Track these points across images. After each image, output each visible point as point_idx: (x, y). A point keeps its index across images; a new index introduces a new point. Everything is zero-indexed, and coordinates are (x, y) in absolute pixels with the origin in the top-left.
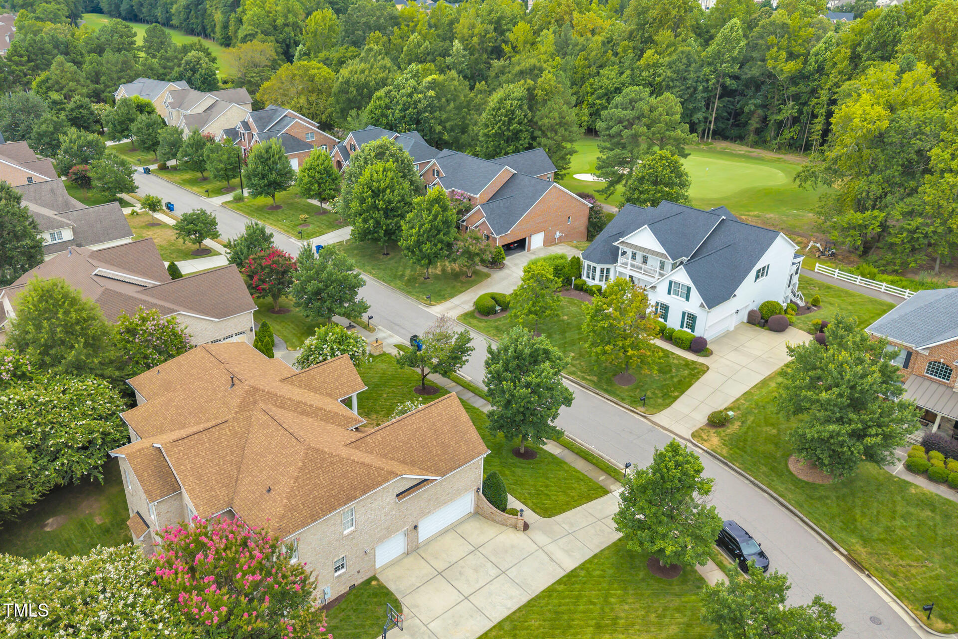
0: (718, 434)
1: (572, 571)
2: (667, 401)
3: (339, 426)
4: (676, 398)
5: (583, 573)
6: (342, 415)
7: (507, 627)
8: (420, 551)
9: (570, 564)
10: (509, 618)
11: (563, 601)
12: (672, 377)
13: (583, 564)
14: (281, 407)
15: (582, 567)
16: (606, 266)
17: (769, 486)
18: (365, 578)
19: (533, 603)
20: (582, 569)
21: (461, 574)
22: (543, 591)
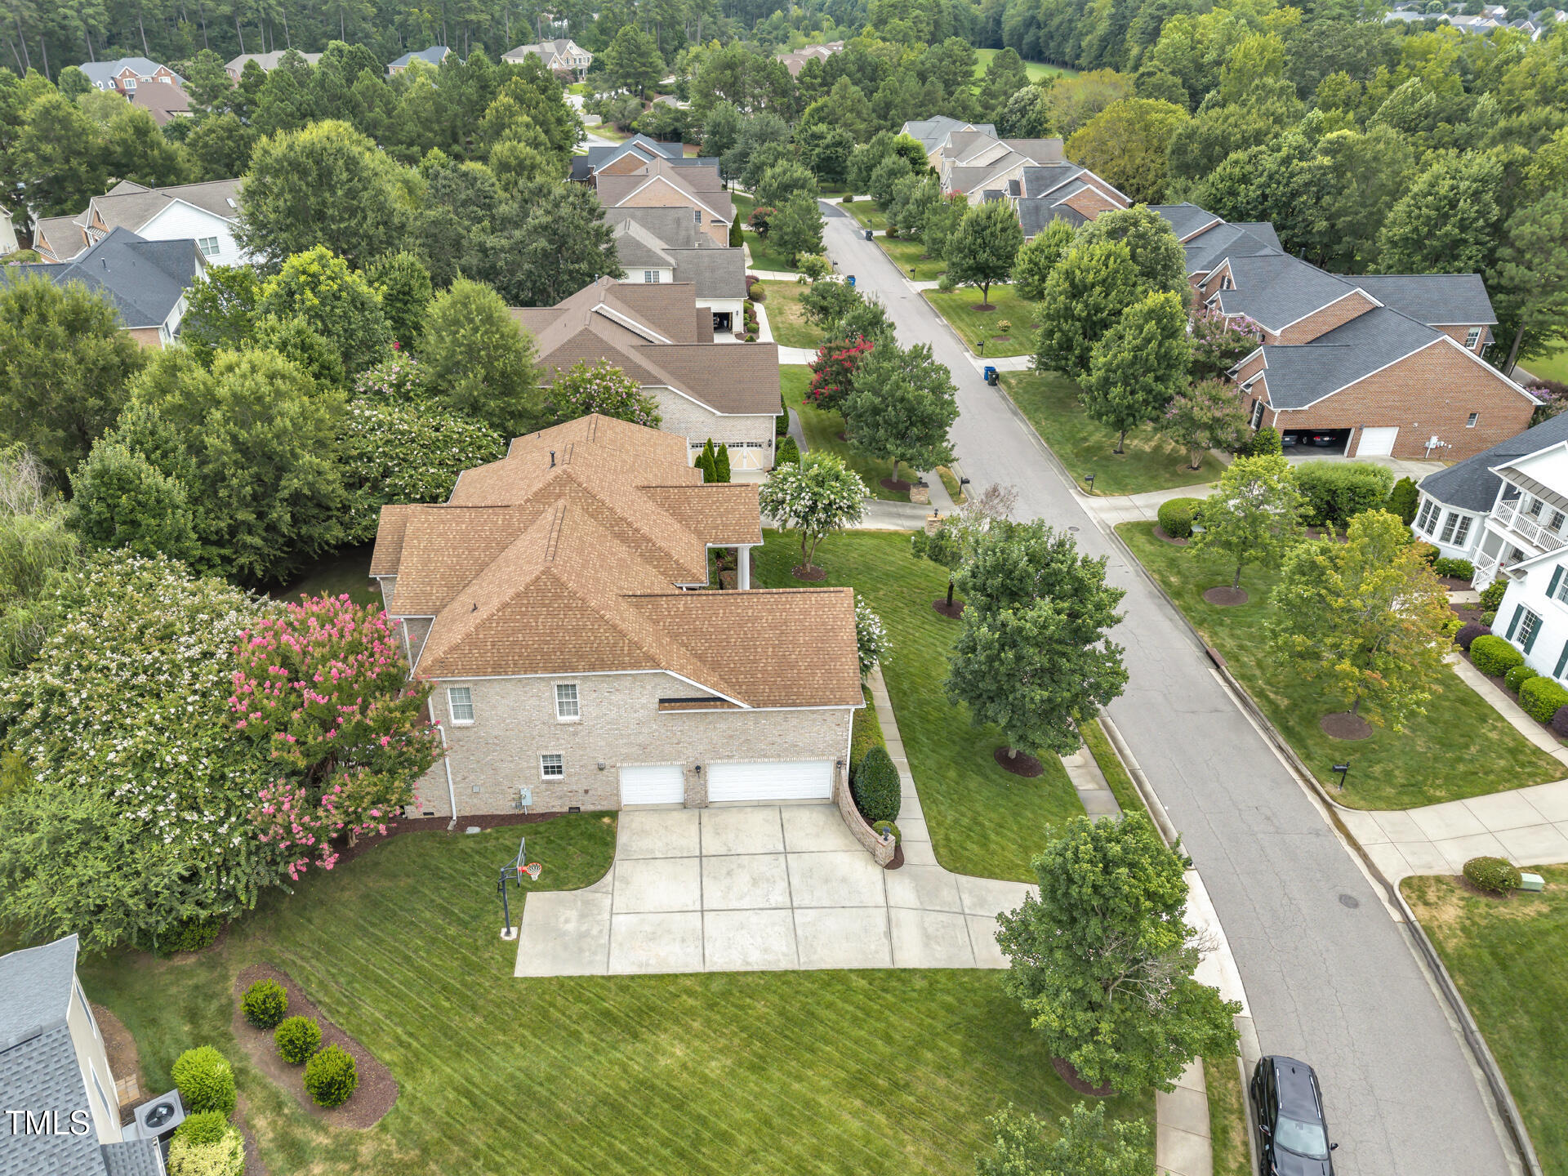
0: (1469, 906)
1: (904, 970)
2: (1406, 799)
3: (662, 574)
4: (1431, 801)
5: (923, 984)
6: (676, 562)
7: (716, 986)
8: (705, 813)
9: (912, 956)
10: (732, 977)
11: (840, 1004)
12: (1460, 760)
13: (936, 971)
14: (592, 516)
15: (930, 975)
16: (1463, 512)
17: (1505, 1061)
18: (599, 808)
19: (791, 978)
20: (924, 977)
21: (729, 873)
22: (822, 971)
